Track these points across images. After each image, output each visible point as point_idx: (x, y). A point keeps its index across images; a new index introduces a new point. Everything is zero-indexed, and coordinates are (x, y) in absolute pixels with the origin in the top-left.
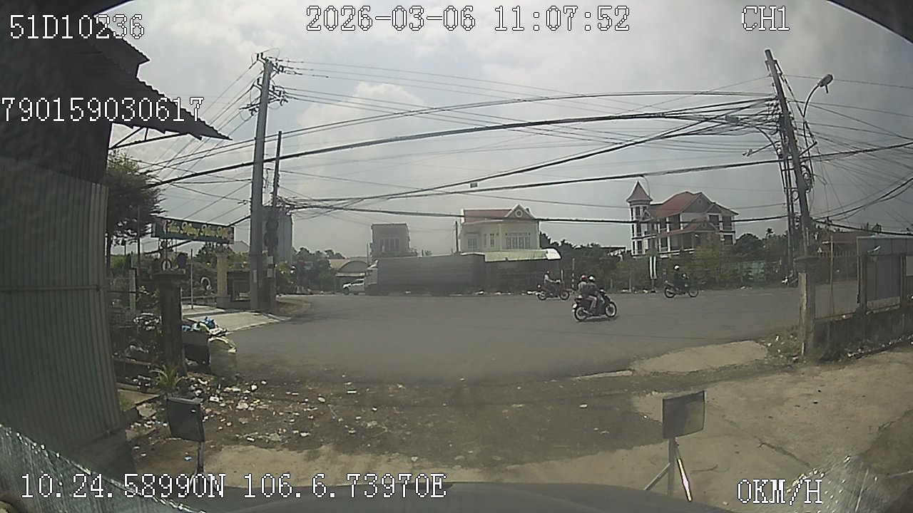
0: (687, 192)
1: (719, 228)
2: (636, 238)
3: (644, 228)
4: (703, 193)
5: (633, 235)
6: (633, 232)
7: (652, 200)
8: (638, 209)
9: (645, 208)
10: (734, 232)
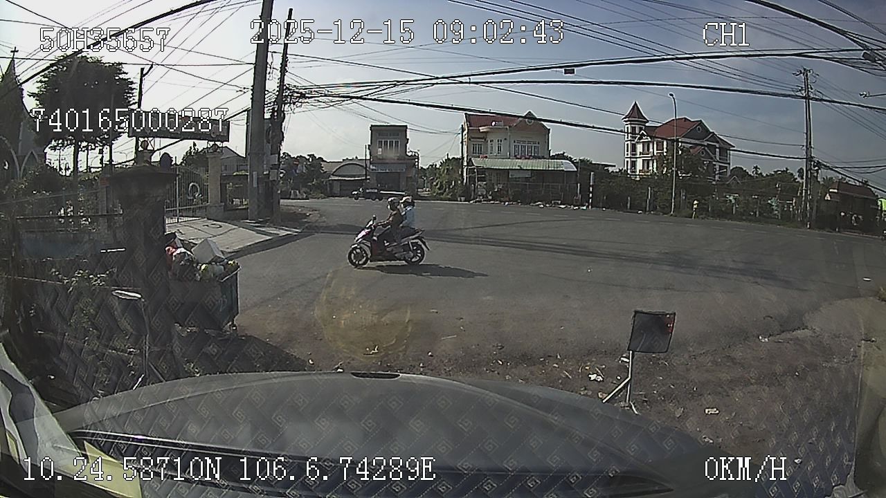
0: (685, 118)
1: (715, 157)
2: (630, 158)
3: (639, 148)
4: (703, 121)
5: (628, 155)
6: (628, 151)
7: (648, 121)
8: (633, 129)
9: (641, 129)
10: (729, 164)
